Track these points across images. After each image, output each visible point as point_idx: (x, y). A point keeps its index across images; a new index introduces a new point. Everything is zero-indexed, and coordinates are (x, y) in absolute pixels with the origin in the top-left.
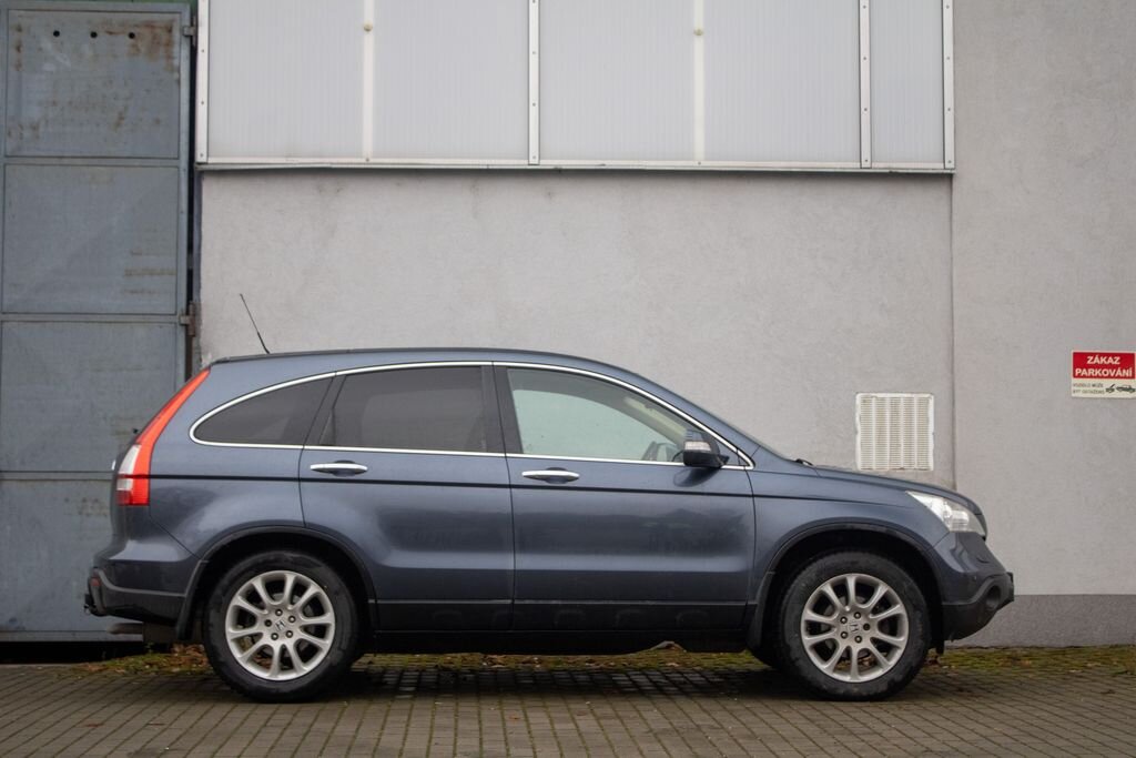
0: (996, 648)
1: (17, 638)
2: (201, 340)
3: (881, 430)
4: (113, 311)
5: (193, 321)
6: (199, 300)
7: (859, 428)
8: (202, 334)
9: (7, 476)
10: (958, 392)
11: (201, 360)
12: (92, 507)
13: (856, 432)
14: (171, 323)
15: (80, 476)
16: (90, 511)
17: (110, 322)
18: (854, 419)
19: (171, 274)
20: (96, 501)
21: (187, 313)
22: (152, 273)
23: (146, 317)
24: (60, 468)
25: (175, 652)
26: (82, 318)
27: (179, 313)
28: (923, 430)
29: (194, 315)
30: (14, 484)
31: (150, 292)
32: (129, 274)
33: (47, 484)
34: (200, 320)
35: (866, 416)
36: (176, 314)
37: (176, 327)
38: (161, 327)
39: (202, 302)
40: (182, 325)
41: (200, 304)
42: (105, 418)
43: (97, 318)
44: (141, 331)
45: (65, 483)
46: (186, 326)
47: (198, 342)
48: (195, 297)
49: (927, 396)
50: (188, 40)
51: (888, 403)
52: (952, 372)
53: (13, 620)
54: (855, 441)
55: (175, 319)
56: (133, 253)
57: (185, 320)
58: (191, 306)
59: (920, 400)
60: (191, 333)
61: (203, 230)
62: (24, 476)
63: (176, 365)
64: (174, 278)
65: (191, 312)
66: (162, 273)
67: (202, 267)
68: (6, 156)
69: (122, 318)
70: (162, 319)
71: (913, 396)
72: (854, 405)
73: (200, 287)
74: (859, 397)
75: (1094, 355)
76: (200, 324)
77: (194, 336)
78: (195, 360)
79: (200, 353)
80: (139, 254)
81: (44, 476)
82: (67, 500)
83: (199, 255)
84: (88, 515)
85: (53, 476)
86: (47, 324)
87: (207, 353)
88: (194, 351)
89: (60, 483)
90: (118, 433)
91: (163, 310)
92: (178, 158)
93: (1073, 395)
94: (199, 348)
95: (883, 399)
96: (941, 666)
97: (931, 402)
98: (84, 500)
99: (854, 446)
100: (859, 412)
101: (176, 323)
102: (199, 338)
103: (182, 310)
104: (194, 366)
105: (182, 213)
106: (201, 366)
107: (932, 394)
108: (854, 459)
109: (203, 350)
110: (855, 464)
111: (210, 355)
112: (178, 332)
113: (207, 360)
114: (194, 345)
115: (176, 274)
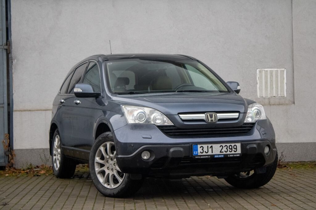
2: (12, 55)
3: (266, 83)
5: (9, 48)
6: (11, 40)
7: (258, 82)
10: (295, 67)
11: (12, 62)
13: (257, 83)
18: (256, 78)
19: (0, 30)
21: (7, 45)
25: (6, 170)
27: (3, 45)
28: (282, 82)
29: (9, 45)
34: (12, 47)
35: (261, 78)
36: (2, 45)
37: (3, 50)
39: (12, 40)
40: (5, 49)
41: (11, 41)
46: (6, 49)
48: (9, 38)
49: (283, 69)
51: (269, 72)
52: (293, 60)
54: (257, 86)
55: (2, 47)
57: (6, 47)
58: (8, 42)
59: (281, 71)
60: (8, 52)
61: (12, 14)
63: (3, 64)
65: (8, 44)
67: (12, 27)
71: (278, 69)
72: (256, 73)
73: (11, 35)
74: (258, 70)
76: (12, 49)
77: (10, 53)
78: (10, 62)
79: (12, 59)
83: (10, 23)
88: (10, 59)
94: (11, 57)
95: (267, 71)
97: (285, 72)
99: (256, 88)
100: (258, 76)
101: (2, 49)
102: (12, 53)
103: (5, 44)
104: (10, 64)
105: (3, 7)
106: (12, 64)
107: (285, 69)
108: (257, 93)
109: (13, 58)
110: (257, 95)
111: (16, 60)
112: (3, 52)
113: (15, 62)
114: (10, 56)
115: (2, 30)
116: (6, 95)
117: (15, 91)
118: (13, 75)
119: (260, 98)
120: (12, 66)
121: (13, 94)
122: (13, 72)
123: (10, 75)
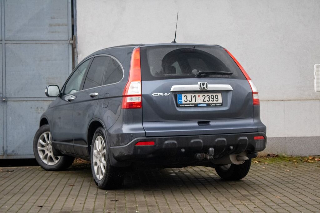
1: (15, 157)
2: (78, 49)
4: (45, 39)
5: (74, 42)
6: (77, 35)
7: (315, 77)
9: (9, 99)
11: (78, 56)
12: (40, 110)
13: (314, 78)
14: (66, 43)
15: (35, 99)
16: (40, 112)
17: (44, 43)
18: (313, 73)
19: (66, 25)
20: (42, 108)
21: (72, 39)
22: (59, 25)
23: (58, 41)
26: (34, 42)
27: (69, 40)
29: (75, 40)
30: (12, 103)
31: (58, 32)
32: (51, 25)
33: (24, 102)
34: (77, 42)
35: (318, 72)
36: (68, 40)
37: (68, 45)
38: (63, 45)
39: (78, 35)
41: (77, 36)
42: (44, 78)
43: (40, 42)
44: (56, 47)
46: (72, 44)
47: (77, 50)
48: (75, 34)
53: (13, 151)
54: (314, 82)
55: (68, 42)
56: (51, 18)
57: (72, 42)
58: (74, 37)
60: (74, 47)
62: (15, 99)
63: (69, 58)
64: (67, 27)
65: (74, 39)
66: (62, 25)
67: (77, 23)
70: (64, 42)
72: (313, 68)
73: (76, 30)
74: (315, 66)
76: (77, 44)
77: (75, 48)
78: (76, 56)
79: (77, 54)
80: (54, 18)
81: (22, 99)
82: (31, 108)
83: (76, 18)
84: (39, 113)
85: (26, 99)
86: (22, 44)
87: (80, 54)
88: (75, 53)
89: (28, 102)
90: (48, 83)
91: (63, 39)
94: (77, 52)
98: (37, 108)
99: (314, 83)
100: (315, 71)
101: (68, 43)
102: (77, 48)
103: (70, 38)
104: (76, 59)
105: (69, 3)
106: (78, 59)
108: (314, 88)
109: (79, 53)
110: (314, 90)
111: (81, 55)
112: (69, 47)
114: (75, 51)
115: (68, 25)
119: (316, 93)
120: (77, 61)
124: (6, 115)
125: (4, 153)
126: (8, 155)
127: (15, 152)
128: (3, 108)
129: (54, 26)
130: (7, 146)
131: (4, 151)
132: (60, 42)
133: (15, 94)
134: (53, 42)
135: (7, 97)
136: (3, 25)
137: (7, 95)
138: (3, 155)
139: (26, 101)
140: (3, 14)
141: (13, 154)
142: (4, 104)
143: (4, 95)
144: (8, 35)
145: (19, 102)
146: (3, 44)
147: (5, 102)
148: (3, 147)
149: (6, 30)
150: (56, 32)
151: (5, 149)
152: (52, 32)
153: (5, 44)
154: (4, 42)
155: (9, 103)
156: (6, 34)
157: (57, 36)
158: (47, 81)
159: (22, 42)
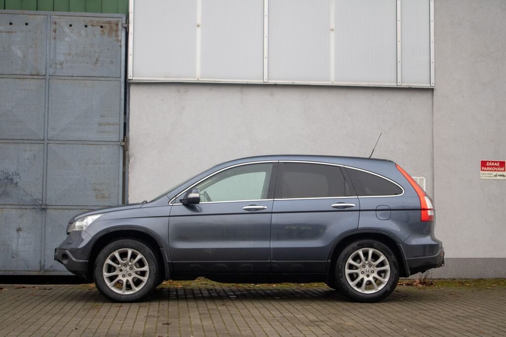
0: (450, 279)
1: (53, 273)
2: (130, 152)
4: (93, 140)
5: (126, 144)
8: (130, 150)
9: (49, 207)
10: (435, 176)
11: (129, 160)
14: (117, 145)
15: (79, 207)
17: (92, 144)
19: (117, 125)
21: (124, 141)
22: (109, 124)
23: (107, 143)
24: (71, 204)
26: (81, 142)
29: (127, 142)
30: (52, 210)
32: (100, 124)
33: (66, 211)
34: (129, 144)
36: (119, 141)
37: (119, 147)
38: (113, 147)
39: (130, 137)
42: (90, 184)
43: (87, 143)
44: (104, 148)
45: (73, 210)
46: (123, 146)
48: (127, 134)
49: (423, 177)
50: (125, 29)
52: (433, 168)
53: (51, 266)
55: (119, 143)
56: (101, 116)
57: (123, 144)
58: (125, 138)
59: (420, 179)
60: (126, 149)
61: (130, 107)
62: (56, 207)
63: (119, 162)
65: (125, 141)
66: (113, 124)
67: (130, 122)
68: (50, 76)
69: (97, 143)
70: (113, 143)
71: (418, 177)
73: (129, 130)
75: (489, 162)
76: (129, 146)
78: (127, 160)
79: (129, 157)
80: (104, 116)
81: (64, 207)
83: (129, 117)
86: (66, 145)
87: (131, 157)
88: (126, 157)
89: (71, 210)
90: (95, 190)
91: (114, 140)
92: (120, 77)
93: (481, 178)
94: (128, 155)
96: (435, 286)
101: (119, 145)
103: (122, 140)
104: (127, 163)
105: (122, 99)
106: (129, 163)
107: (425, 177)
111: (133, 159)
112: (120, 149)
113: (131, 160)
114: (127, 154)
115: (120, 125)
116: (121, 197)
117: (131, 192)
118: (129, 175)
121: (128, 196)
122: (129, 171)
123: (126, 174)
124: (45, 225)
125: (41, 269)
126: (45, 271)
127: (54, 268)
128: (42, 217)
129: (104, 125)
130: (45, 261)
131: (41, 266)
132: (110, 143)
133: (56, 202)
134: (103, 143)
135: (47, 204)
136: (46, 123)
137: (47, 202)
138: (40, 271)
139: (69, 209)
140: (47, 110)
141: (52, 269)
142: (43, 212)
143: (44, 202)
144: (52, 134)
145: (62, 210)
146: (46, 144)
147: (44, 210)
148: (40, 262)
149: (49, 129)
150: (105, 132)
151: (42, 263)
152: (102, 132)
153: (48, 144)
154: (46, 141)
155: (48, 211)
156: (49, 133)
157: (106, 137)
158: (93, 187)
159: (67, 142)
